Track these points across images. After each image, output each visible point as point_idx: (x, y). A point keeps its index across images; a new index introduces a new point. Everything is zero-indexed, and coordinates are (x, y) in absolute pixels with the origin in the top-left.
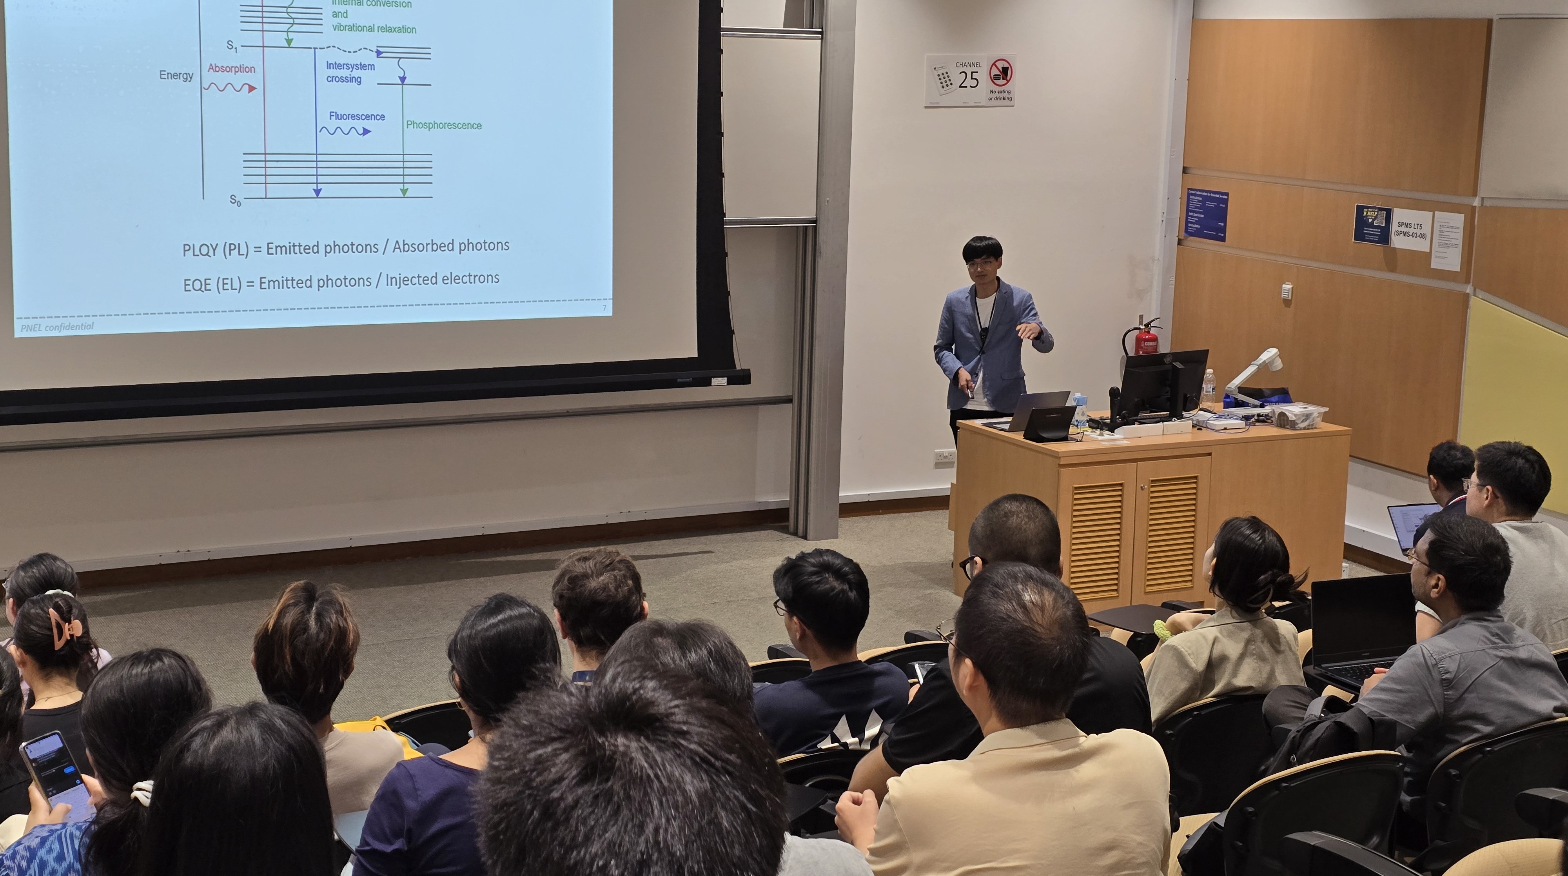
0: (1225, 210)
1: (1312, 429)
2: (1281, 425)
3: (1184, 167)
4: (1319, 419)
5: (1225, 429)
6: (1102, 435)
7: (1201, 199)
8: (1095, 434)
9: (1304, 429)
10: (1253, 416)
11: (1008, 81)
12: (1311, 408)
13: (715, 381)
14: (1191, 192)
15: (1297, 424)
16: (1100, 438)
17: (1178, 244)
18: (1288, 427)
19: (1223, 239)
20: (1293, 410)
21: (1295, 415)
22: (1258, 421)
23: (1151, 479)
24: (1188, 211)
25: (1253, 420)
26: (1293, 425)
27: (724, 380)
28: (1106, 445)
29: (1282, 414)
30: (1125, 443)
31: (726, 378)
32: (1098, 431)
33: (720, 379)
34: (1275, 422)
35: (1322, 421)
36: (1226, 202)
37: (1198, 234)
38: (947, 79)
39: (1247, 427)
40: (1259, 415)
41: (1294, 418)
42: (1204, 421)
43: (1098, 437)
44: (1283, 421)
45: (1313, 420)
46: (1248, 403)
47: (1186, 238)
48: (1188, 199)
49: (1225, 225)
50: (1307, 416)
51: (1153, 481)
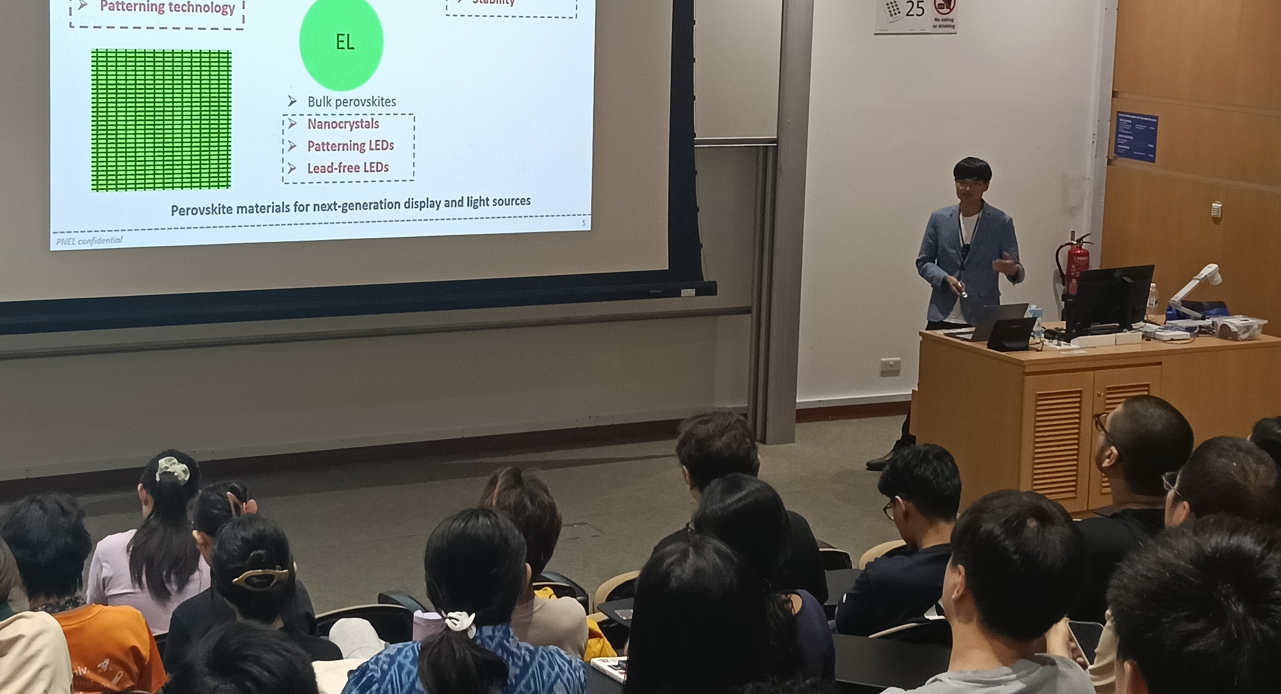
0: (1155, 133)
1: (1253, 340)
2: (1223, 336)
3: (1113, 92)
4: (1259, 331)
5: (1172, 340)
6: (1059, 345)
7: (1130, 121)
8: (1052, 344)
9: (1246, 340)
10: (1196, 327)
11: (951, 10)
12: (1251, 321)
13: (684, 292)
14: (1120, 115)
15: (1239, 335)
16: (1058, 348)
17: (1108, 164)
18: (1230, 338)
19: (1153, 160)
20: (1235, 322)
21: (1237, 327)
22: (1200, 332)
23: (1107, 386)
24: (1118, 133)
25: (1196, 331)
26: (1234, 336)
27: (693, 292)
28: (1064, 354)
29: (1224, 326)
30: (1083, 352)
31: (694, 290)
32: (1055, 341)
33: (689, 290)
34: (1217, 334)
35: (1262, 333)
36: (1155, 125)
37: (1128, 154)
38: (895, 8)
39: (1192, 339)
40: (1201, 327)
41: (1236, 330)
42: (1152, 332)
43: (1056, 347)
44: (1225, 332)
45: (1254, 331)
46: (1190, 316)
47: (1115, 158)
48: (1118, 122)
49: (1155, 146)
50: (1248, 328)
51: (1109, 389)
